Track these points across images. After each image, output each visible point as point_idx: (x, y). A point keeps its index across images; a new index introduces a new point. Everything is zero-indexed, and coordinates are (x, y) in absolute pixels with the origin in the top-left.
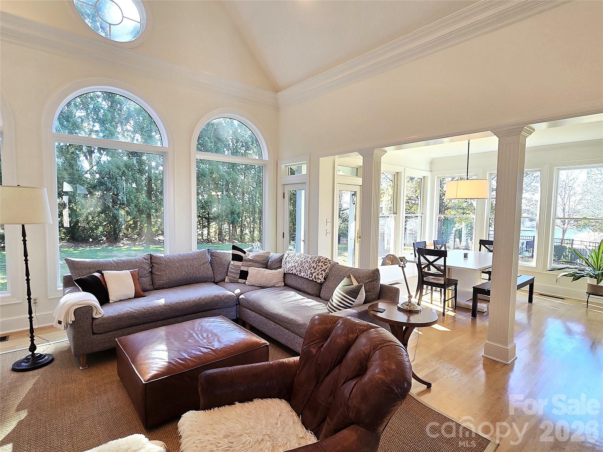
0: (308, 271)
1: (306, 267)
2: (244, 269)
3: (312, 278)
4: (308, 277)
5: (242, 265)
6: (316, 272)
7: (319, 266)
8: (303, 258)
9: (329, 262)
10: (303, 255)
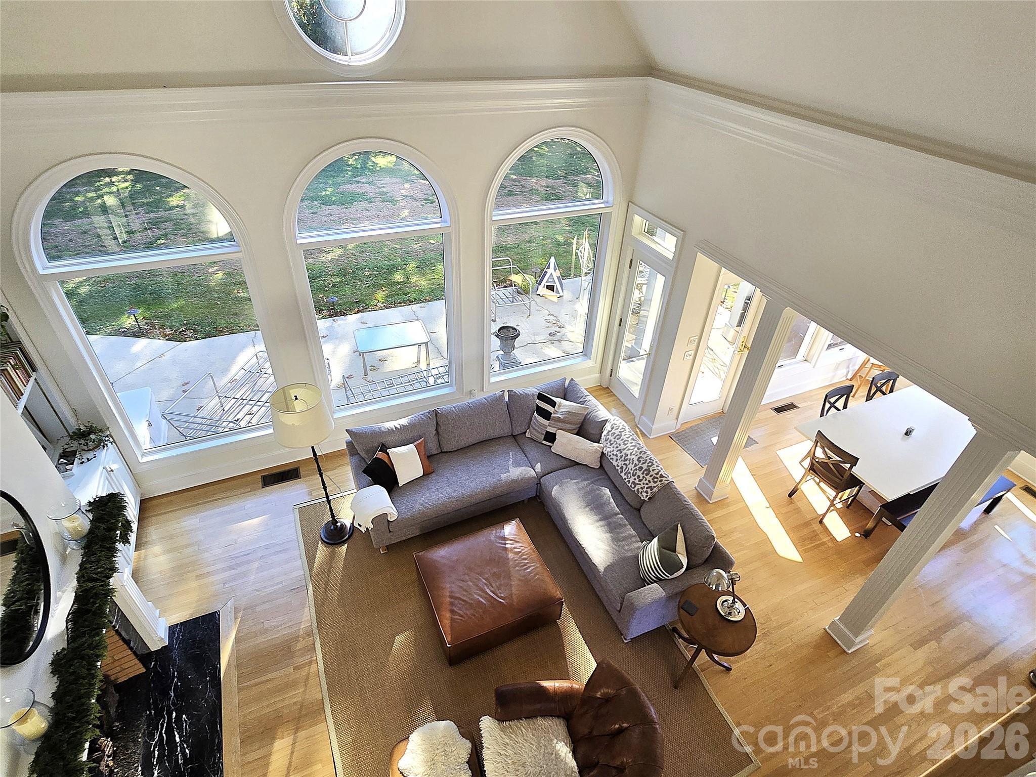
0: (631, 476)
2: (551, 430)
4: (629, 484)
5: (549, 425)
7: (646, 479)
8: (629, 450)
9: (660, 479)
10: (630, 441)
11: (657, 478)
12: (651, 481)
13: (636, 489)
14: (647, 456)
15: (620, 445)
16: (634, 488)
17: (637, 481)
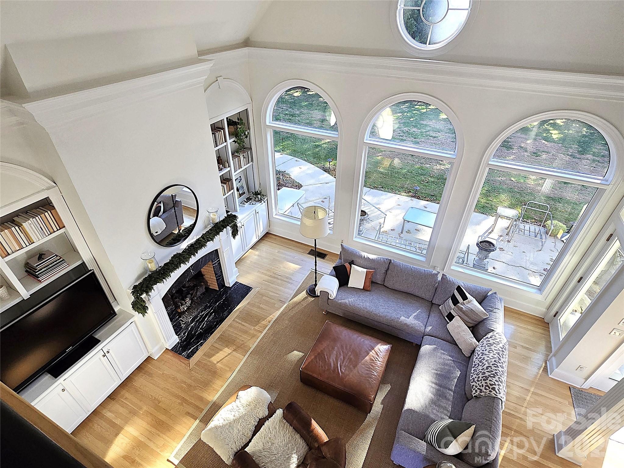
0: (475, 374)
4: (471, 378)
5: (453, 309)
6: (477, 383)
8: (488, 357)
9: (491, 390)
10: (494, 353)
11: (489, 388)
12: (484, 386)
13: (472, 384)
14: (496, 370)
15: (486, 350)
16: (472, 382)
17: (476, 380)
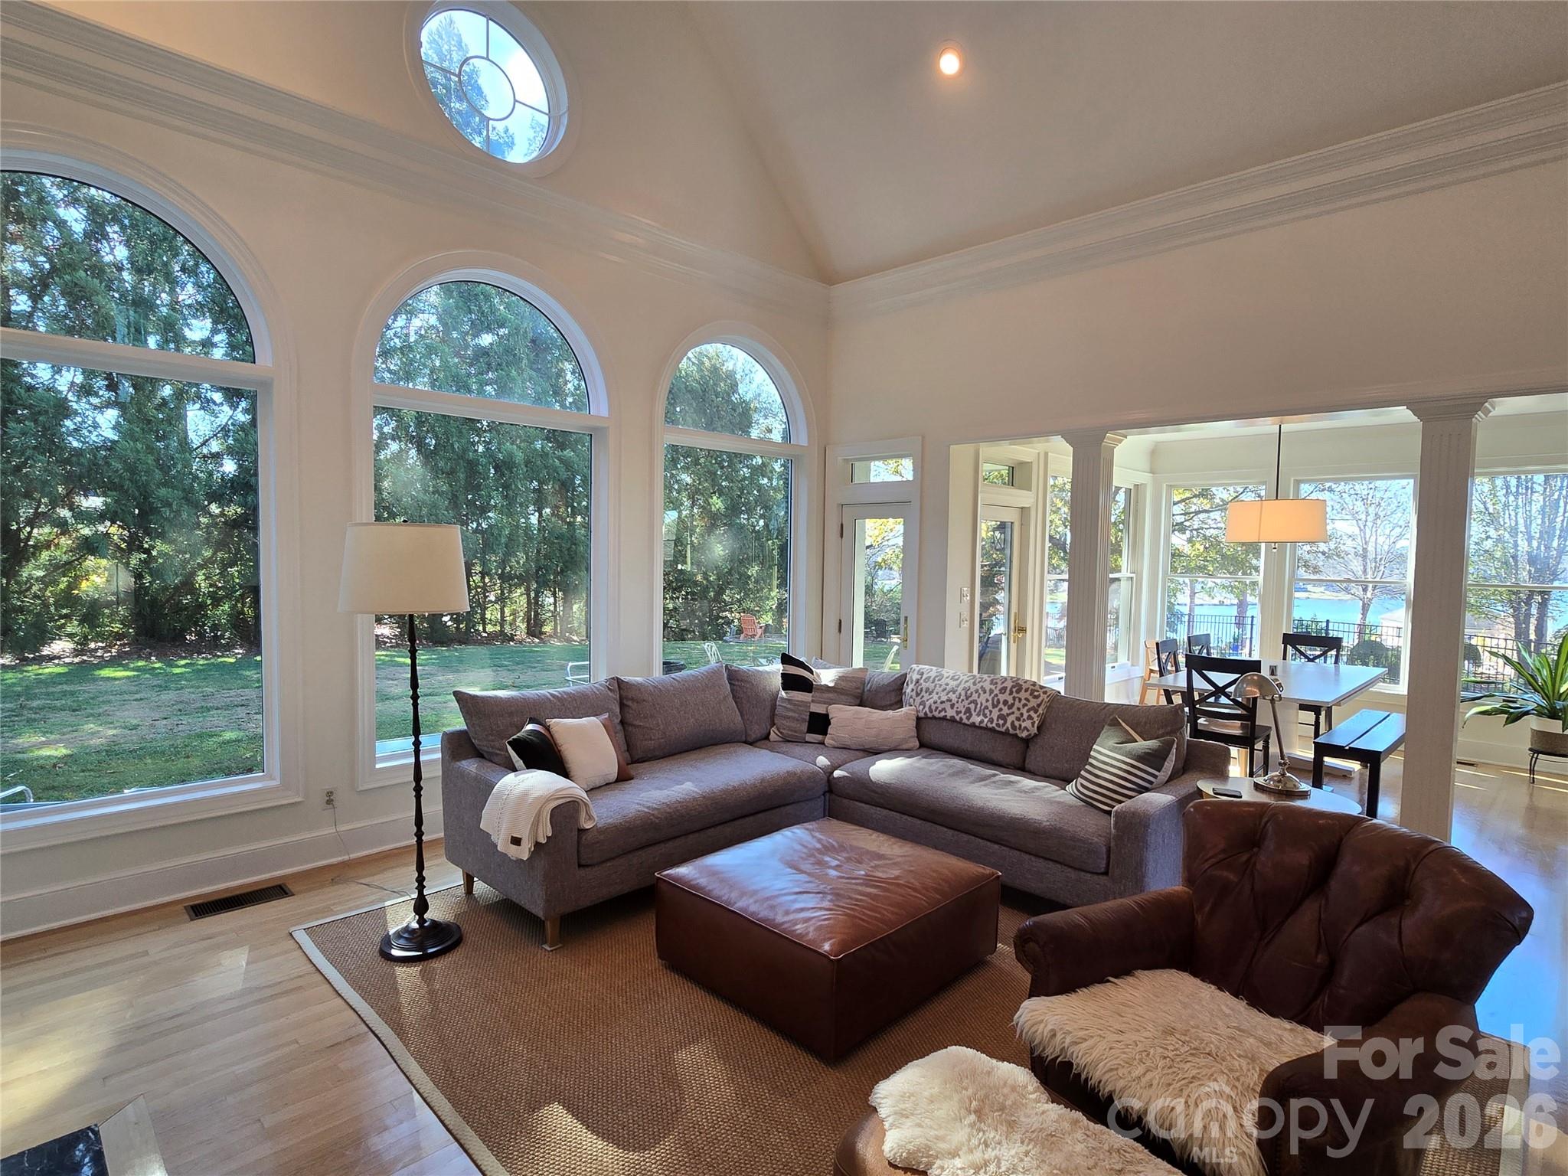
0: (991, 712)
1: (984, 702)
2: (819, 709)
3: (1005, 728)
4: (994, 725)
5: (813, 701)
6: (1013, 713)
7: (1020, 700)
9: (1042, 691)
10: (962, 674)
11: (1038, 691)
12: (1030, 698)
13: (1008, 724)
16: (1004, 725)
17: (1005, 711)
